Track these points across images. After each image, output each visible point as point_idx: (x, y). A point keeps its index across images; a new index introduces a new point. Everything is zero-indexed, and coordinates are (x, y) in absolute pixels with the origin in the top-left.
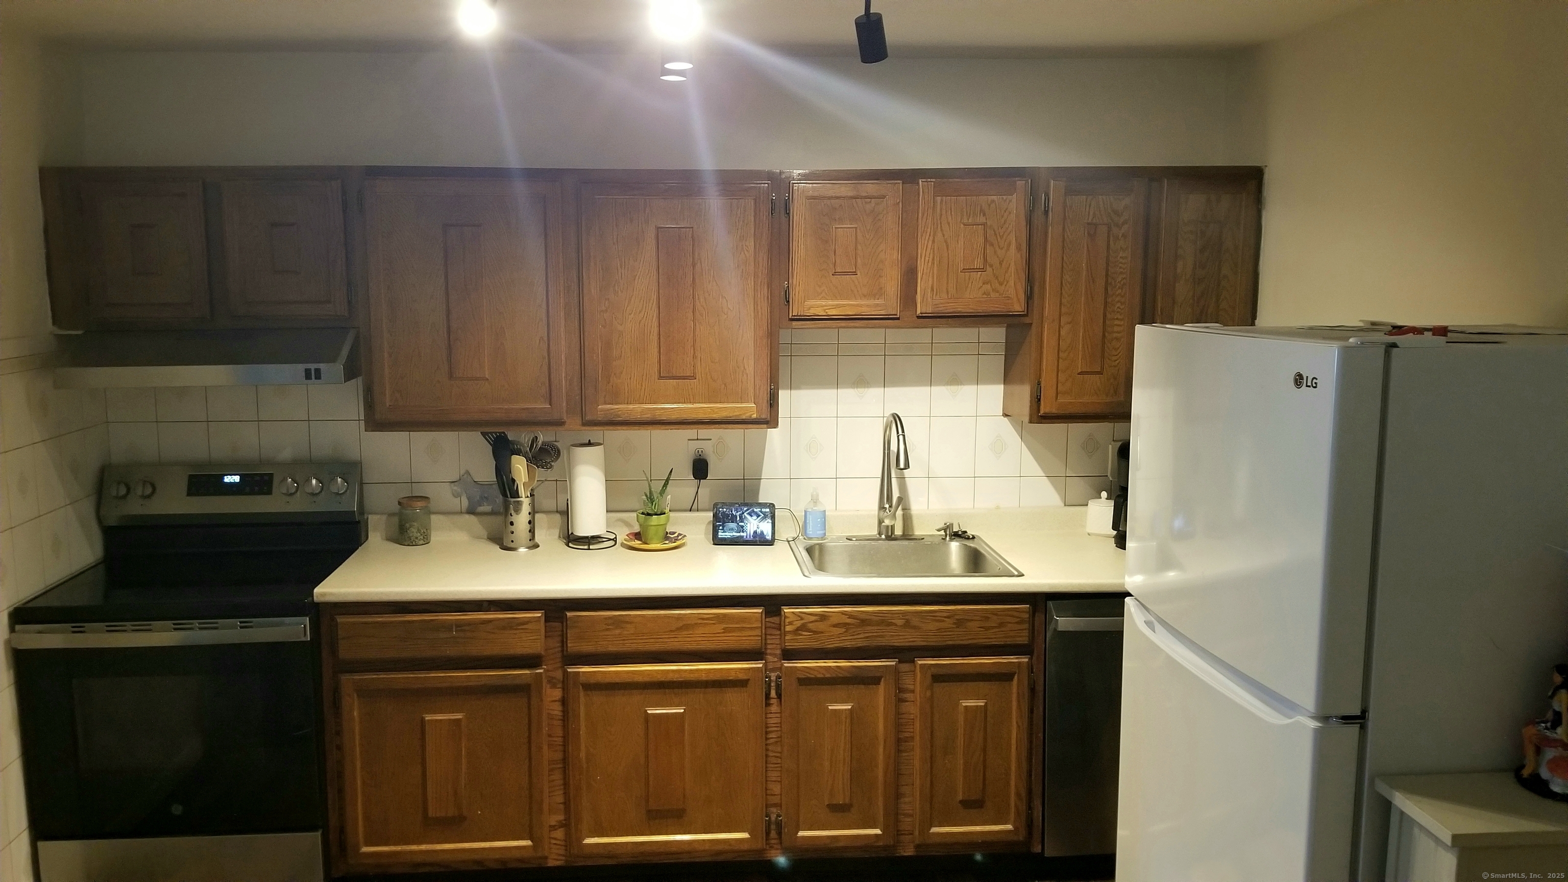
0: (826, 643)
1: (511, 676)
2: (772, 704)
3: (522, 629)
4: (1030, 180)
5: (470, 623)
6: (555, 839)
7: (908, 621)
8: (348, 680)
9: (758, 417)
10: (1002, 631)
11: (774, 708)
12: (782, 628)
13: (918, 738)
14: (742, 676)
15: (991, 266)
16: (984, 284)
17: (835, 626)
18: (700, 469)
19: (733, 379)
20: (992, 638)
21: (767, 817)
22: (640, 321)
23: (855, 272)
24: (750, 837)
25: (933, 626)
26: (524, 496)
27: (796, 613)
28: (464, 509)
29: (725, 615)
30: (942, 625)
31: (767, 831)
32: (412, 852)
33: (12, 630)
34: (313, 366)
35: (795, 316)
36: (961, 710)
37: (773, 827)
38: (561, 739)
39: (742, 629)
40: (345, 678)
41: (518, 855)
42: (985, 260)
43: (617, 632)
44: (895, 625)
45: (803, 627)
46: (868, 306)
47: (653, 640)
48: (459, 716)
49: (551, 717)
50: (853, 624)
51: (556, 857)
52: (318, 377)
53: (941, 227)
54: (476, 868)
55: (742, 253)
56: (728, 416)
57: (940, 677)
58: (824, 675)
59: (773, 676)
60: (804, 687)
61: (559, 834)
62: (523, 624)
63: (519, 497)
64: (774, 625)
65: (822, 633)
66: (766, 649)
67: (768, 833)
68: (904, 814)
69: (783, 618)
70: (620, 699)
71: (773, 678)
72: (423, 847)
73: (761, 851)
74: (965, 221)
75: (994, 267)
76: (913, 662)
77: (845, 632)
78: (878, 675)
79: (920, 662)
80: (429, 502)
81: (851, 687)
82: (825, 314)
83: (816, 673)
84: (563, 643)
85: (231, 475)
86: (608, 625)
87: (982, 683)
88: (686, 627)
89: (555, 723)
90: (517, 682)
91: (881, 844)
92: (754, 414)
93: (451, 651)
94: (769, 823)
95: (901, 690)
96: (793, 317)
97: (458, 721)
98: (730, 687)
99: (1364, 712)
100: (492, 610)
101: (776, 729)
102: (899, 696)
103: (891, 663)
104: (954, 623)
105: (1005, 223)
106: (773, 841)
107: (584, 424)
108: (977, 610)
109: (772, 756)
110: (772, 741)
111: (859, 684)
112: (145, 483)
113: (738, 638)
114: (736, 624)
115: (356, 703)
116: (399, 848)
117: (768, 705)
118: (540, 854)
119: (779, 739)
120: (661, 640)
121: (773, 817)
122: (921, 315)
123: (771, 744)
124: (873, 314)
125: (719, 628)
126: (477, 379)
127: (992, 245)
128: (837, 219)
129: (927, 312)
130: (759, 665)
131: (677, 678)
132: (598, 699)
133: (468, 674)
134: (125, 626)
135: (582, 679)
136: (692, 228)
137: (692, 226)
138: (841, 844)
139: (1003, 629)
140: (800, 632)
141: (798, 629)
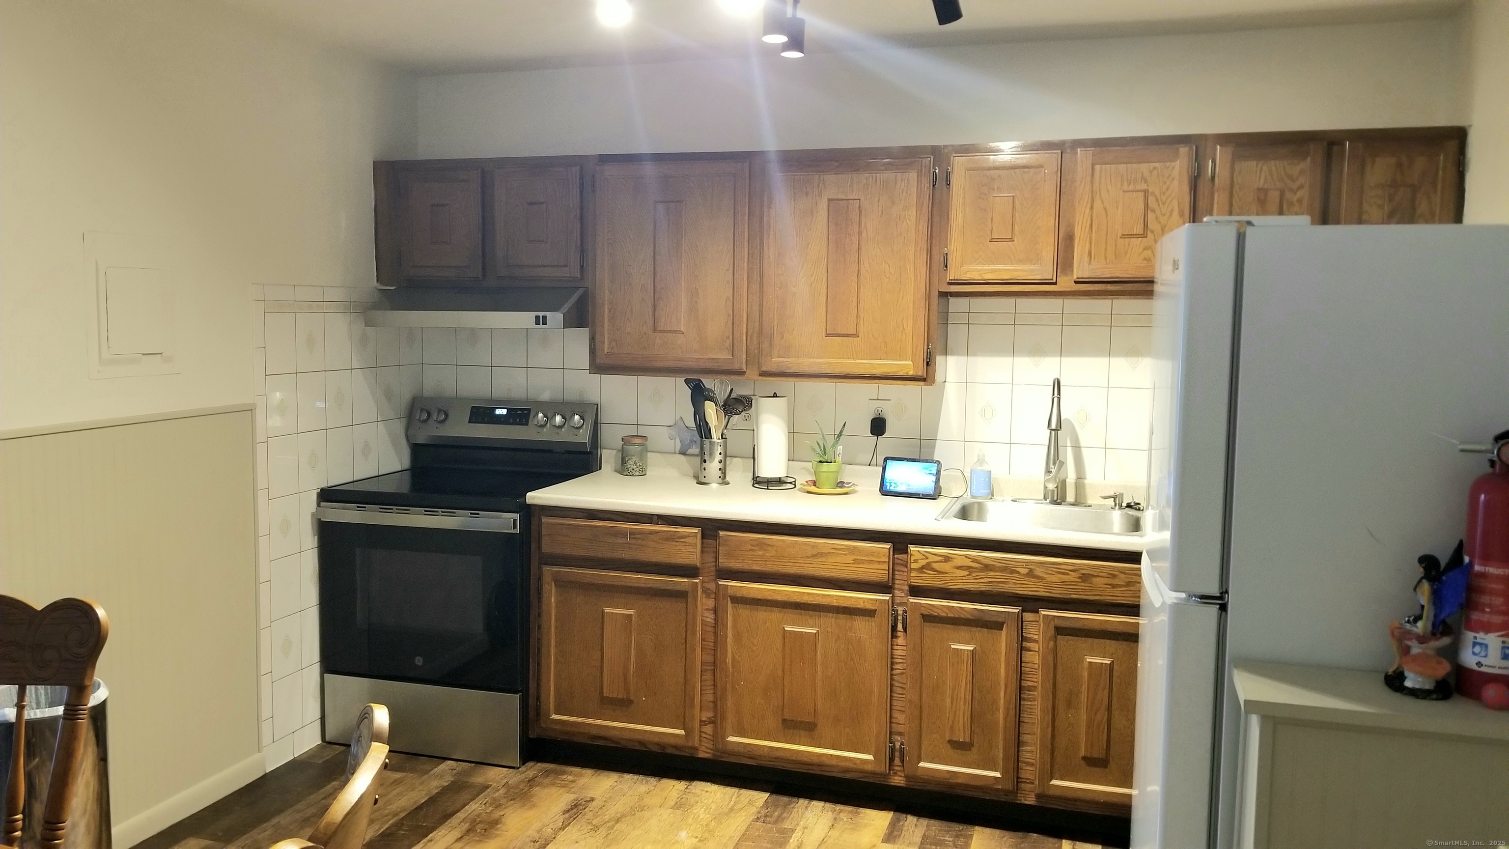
0: (950, 584)
1: (673, 582)
2: (899, 637)
3: (681, 542)
4: (1194, 147)
5: (641, 532)
6: (706, 733)
7: (1031, 570)
8: (548, 571)
9: (915, 374)
10: (1130, 591)
11: (900, 641)
12: (909, 565)
13: (1040, 688)
14: (869, 606)
15: (1152, 232)
16: (1144, 249)
17: (959, 568)
18: (878, 426)
19: (893, 338)
20: (1119, 597)
21: (891, 744)
22: (811, 284)
23: (1011, 238)
24: (873, 759)
25: (1056, 578)
26: (715, 438)
27: (921, 552)
28: (677, 451)
29: (855, 548)
30: (1065, 578)
31: (891, 756)
32: (590, 725)
33: (319, 505)
34: (541, 314)
35: (952, 280)
36: (1086, 665)
37: (897, 754)
38: (712, 644)
39: (871, 562)
40: (546, 568)
41: (672, 741)
42: (1146, 226)
43: (760, 553)
44: (1018, 572)
45: (928, 567)
46: (1023, 271)
47: (791, 564)
48: (631, 612)
49: (704, 623)
50: (976, 568)
51: (705, 750)
52: (545, 323)
53: (1100, 194)
54: (638, 748)
55: (905, 223)
56: (887, 372)
57: (1061, 631)
58: (947, 614)
59: (900, 610)
60: (928, 624)
61: (708, 729)
62: (682, 538)
63: (712, 439)
64: (902, 562)
65: (946, 573)
66: (893, 583)
67: (892, 760)
68: (1025, 762)
69: (909, 556)
70: (763, 615)
71: (900, 612)
72: (599, 722)
73: (886, 776)
74: (1126, 188)
75: (1155, 234)
76: (1038, 612)
77: (968, 575)
78: (1000, 620)
79: (1043, 613)
80: (647, 440)
81: (974, 629)
82: (980, 278)
83: (939, 612)
84: (716, 558)
85: (501, 408)
86: (754, 547)
87: (1108, 641)
88: (820, 555)
89: (709, 629)
90: (678, 588)
91: (1000, 787)
92: (911, 371)
93: (625, 555)
94: (893, 749)
95: (1023, 639)
96: (950, 281)
97: (629, 616)
98: (859, 616)
99: (1224, 592)
100: (659, 523)
101: (901, 661)
102: (1022, 642)
103: (1015, 610)
104: (1080, 578)
105: (1167, 190)
106: (897, 768)
107: (761, 375)
108: (1103, 567)
109: (897, 687)
110: (898, 671)
111: (982, 627)
112: (439, 411)
113: (867, 570)
114: (865, 557)
115: (553, 591)
116: (579, 720)
117: (894, 636)
118: (690, 744)
119: (904, 671)
120: (799, 565)
121: (898, 745)
122: (1077, 280)
123: (897, 674)
124: (1029, 278)
125: (850, 559)
126: (675, 332)
127: (1153, 211)
128: (996, 188)
129: (1084, 277)
130: (886, 597)
131: (810, 601)
132: (744, 612)
133: (639, 576)
134: (392, 509)
135: (730, 592)
136: (859, 199)
137: (859, 198)
138: (960, 781)
139: (1132, 588)
140: (925, 570)
141: (923, 567)
